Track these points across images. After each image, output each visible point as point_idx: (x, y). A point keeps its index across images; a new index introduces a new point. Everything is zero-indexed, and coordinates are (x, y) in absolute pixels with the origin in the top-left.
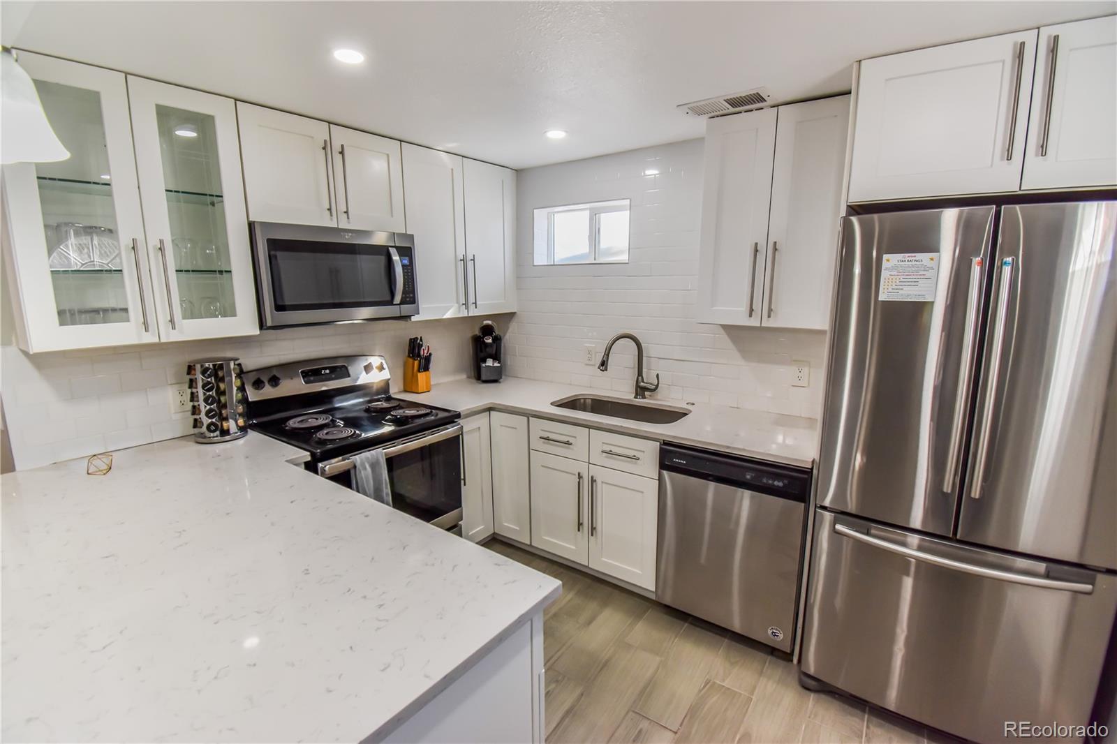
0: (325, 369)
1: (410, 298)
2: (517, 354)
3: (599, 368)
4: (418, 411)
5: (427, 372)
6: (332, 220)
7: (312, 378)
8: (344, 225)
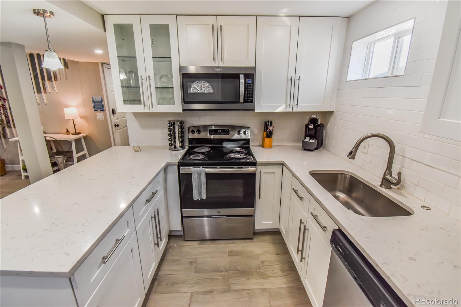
0: (220, 130)
1: (250, 100)
2: (331, 137)
3: (348, 156)
4: (241, 156)
5: (270, 139)
6: (215, 63)
7: (213, 133)
8: (221, 65)
